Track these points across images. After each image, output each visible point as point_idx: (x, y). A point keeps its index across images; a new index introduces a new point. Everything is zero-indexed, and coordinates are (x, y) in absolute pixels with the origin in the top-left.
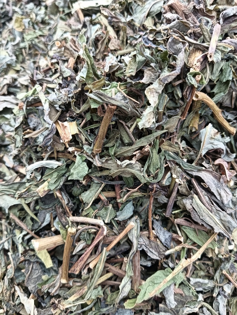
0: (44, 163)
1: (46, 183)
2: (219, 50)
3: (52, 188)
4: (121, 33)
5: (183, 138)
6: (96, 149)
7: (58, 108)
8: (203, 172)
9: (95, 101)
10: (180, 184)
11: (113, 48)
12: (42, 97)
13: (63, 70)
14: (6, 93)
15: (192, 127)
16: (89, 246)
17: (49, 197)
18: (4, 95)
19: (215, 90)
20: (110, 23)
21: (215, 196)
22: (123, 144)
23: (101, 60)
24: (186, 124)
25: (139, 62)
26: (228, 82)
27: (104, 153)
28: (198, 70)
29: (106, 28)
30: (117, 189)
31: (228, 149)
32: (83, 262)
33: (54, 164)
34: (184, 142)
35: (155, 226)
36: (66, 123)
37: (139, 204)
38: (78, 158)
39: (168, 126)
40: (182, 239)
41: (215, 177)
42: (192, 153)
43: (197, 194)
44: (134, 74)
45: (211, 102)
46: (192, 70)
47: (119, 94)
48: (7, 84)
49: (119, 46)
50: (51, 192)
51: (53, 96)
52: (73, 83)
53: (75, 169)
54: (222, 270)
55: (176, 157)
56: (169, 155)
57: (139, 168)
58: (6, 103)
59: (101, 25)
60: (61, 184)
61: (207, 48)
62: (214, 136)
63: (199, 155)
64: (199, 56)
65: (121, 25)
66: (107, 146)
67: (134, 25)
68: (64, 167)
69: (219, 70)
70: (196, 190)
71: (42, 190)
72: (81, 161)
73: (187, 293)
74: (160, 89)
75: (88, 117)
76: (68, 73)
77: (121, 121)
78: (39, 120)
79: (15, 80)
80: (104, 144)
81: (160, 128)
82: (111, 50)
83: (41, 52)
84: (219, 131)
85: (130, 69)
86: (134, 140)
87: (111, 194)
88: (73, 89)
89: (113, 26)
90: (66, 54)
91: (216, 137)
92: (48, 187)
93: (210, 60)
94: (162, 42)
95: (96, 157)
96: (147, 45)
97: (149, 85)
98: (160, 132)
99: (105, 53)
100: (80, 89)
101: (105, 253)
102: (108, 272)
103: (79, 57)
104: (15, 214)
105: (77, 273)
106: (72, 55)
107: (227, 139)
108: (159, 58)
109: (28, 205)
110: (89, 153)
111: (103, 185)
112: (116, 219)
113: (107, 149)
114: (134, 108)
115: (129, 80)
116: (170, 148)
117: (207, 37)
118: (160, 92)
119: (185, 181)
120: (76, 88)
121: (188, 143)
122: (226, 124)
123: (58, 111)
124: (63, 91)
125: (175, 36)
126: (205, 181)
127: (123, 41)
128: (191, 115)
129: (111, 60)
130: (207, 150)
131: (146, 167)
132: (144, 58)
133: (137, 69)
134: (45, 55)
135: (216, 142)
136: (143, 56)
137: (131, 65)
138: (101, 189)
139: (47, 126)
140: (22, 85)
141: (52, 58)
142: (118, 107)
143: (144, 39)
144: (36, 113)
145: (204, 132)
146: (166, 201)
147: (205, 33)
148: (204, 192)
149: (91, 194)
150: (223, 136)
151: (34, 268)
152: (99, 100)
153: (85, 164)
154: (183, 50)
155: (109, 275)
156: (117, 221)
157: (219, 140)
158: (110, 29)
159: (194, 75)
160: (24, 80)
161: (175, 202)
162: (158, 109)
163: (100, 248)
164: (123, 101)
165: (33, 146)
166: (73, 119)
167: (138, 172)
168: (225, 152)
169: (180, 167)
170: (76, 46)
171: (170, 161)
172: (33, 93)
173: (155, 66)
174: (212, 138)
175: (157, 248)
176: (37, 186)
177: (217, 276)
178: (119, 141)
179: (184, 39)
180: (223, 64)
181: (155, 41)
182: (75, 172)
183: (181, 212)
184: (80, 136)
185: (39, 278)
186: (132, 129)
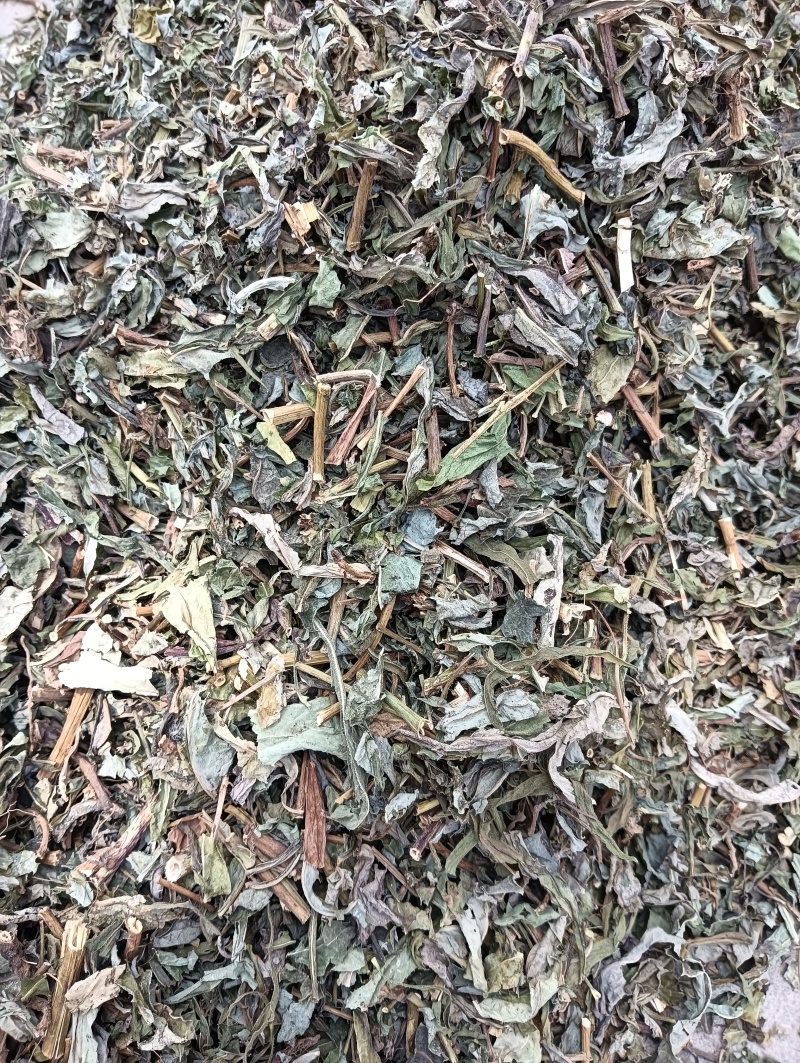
0: (264, 282)
1: (272, 317)
2: (535, 56)
3: (284, 321)
4: (376, 38)
5: (497, 218)
6: (352, 243)
7: (282, 181)
8: (531, 270)
9: (345, 157)
10: (494, 296)
11: (363, 69)
12: (254, 165)
13: (286, 114)
14: (162, 176)
15: (510, 195)
16: (354, 411)
17: (279, 341)
18: (158, 180)
19: (543, 128)
20: (352, 18)
21: (552, 307)
22: (394, 230)
23: (343, 93)
24: (499, 193)
25: (407, 89)
26: (559, 109)
27: (365, 249)
28: (499, 94)
29: (346, 28)
30: (393, 325)
31: (572, 229)
32: (345, 444)
33: (283, 281)
34: (499, 225)
35: (460, 378)
36: (297, 205)
37: (431, 349)
38: (323, 264)
39: (464, 191)
40: (503, 387)
41: (550, 275)
42: (515, 244)
43: (523, 306)
44: (401, 109)
45: (535, 148)
46: (491, 94)
47: (380, 144)
48: (162, 158)
49: (373, 63)
50: (282, 333)
51: (272, 161)
52: (304, 135)
53: (317, 283)
54: (585, 454)
55: (485, 248)
56: (474, 247)
57: (421, 262)
58: (164, 195)
59: (337, 25)
60: (298, 314)
61: (515, 55)
62: (546, 206)
63: (524, 243)
64: (501, 69)
65: (374, 23)
66: (368, 237)
67: (398, 20)
68: (300, 286)
69: (542, 90)
70: (520, 301)
71: (267, 329)
72: (328, 269)
73: (522, 485)
74: (443, 128)
75: (332, 192)
76: (294, 118)
77: (388, 192)
78: (243, 212)
79: (173, 150)
80: (363, 236)
81: (452, 195)
82: (361, 73)
83: (212, 88)
84: (552, 197)
85: (395, 101)
86: (411, 221)
87: (383, 337)
88: (303, 145)
89: (358, 26)
90: (278, 88)
91: (549, 209)
92: (277, 320)
93: (519, 75)
94: (442, 53)
95: (353, 258)
96: (418, 60)
97: (423, 122)
98: (452, 204)
99: (350, 79)
100: (314, 145)
101: (380, 421)
102: (388, 458)
103: (305, 91)
104: (221, 382)
105: (338, 463)
106: (291, 88)
107: (572, 213)
108: (436, 81)
109: (245, 357)
110: (341, 251)
111: (367, 318)
112: (394, 374)
113: (370, 242)
114: (407, 164)
115: (395, 120)
116: (474, 235)
117: (515, 36)
118: (442, 132)
119: (503, 289)
120: (308, 143)
121: (508, 228)
122: (567, 186)
123: (280, 187)
124: (288, 151)
125: (459, 42)
126: (534, 282)
127: (380, 53)
128: (508, 175)
129: (362, 91)
130: (536, 234)
131: (433, 260)
132: (415, 82)
133: (405, 101)
134: (222, 95)
135: (550, 218)
136: (413, 78)
137: (396, 95)
138: (364, 324)
139: (270, 209)
140: (189, 159)
141: (255, 98)
142: (379, 161)
143: (413, 50)
144: (237, 200)
145: (529, 201)
146: (474, 329)
147: (511, 31)
148: (534, 303)
149: (348, 334)
150: (561, 207)
151: (266, 466)
152: (351, 154)
153: (335, 274)
154: (472, 63)
155: (392, 461)
156: (396, 377)
157: (555, 214)
158: (354, 31)
159: (493, 102)
160: (192, 148)
161: (490, 329)
162: (447, 167)
163: (372, 415)
164: (387, 153)
165: (237, 264)
166: (306, 199)
167: (423, 270)
168: (567, 234)
169: (492, 264)
170: (297, 71)
171: (475, 256)
172: (235, 162)
173: (433, 94)
174: (542, 211)
175: (464, 406)
176: (255, 325)
177: (580, 467)
178: (387, 226)
179: (475, 46)
180: (549, 79)
181: (431, 53)
182: (319, 291)
183: (500, 344)
184: (321, 226)
185: (275, 482)
186: (405, 201)
